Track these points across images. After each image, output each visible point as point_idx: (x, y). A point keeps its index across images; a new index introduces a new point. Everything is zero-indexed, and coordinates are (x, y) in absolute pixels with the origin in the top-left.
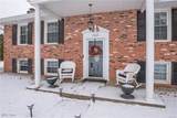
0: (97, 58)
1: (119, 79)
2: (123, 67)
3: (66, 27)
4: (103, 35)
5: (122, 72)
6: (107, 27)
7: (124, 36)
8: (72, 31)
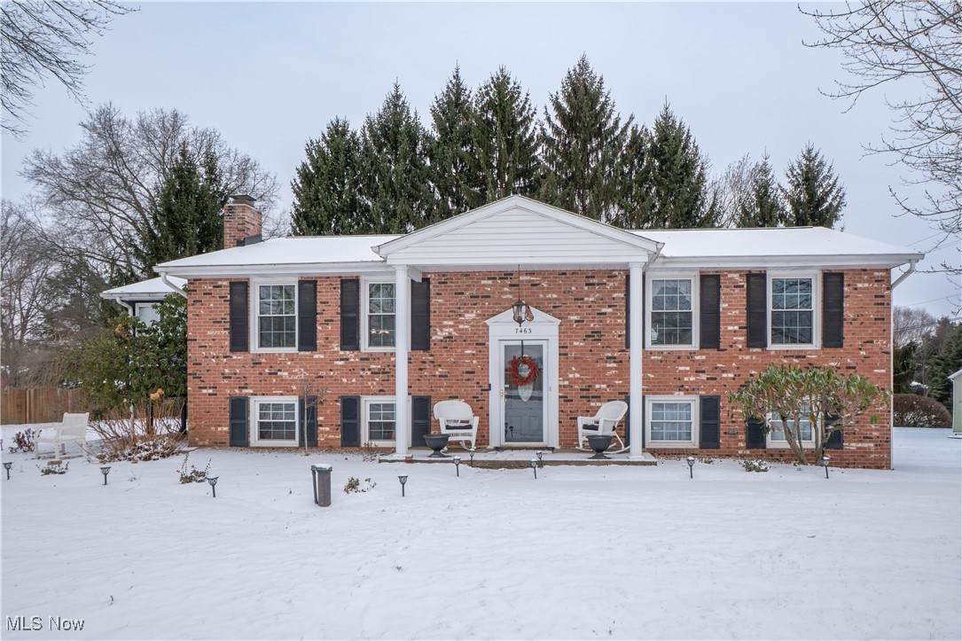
0: (525, 392)
1: (582, 435)
2: (592, 412)
3: (436, 302)
4: (544, 331)
5: (589, 420)
6: (553, 309)
7: (595, 335)
8: (456, 315)
